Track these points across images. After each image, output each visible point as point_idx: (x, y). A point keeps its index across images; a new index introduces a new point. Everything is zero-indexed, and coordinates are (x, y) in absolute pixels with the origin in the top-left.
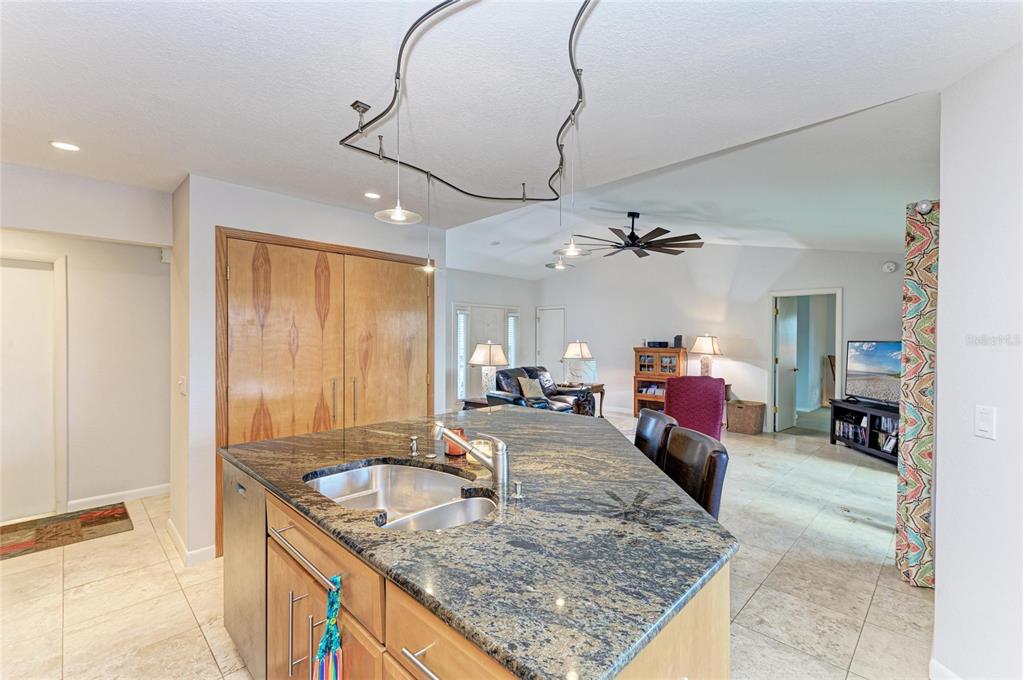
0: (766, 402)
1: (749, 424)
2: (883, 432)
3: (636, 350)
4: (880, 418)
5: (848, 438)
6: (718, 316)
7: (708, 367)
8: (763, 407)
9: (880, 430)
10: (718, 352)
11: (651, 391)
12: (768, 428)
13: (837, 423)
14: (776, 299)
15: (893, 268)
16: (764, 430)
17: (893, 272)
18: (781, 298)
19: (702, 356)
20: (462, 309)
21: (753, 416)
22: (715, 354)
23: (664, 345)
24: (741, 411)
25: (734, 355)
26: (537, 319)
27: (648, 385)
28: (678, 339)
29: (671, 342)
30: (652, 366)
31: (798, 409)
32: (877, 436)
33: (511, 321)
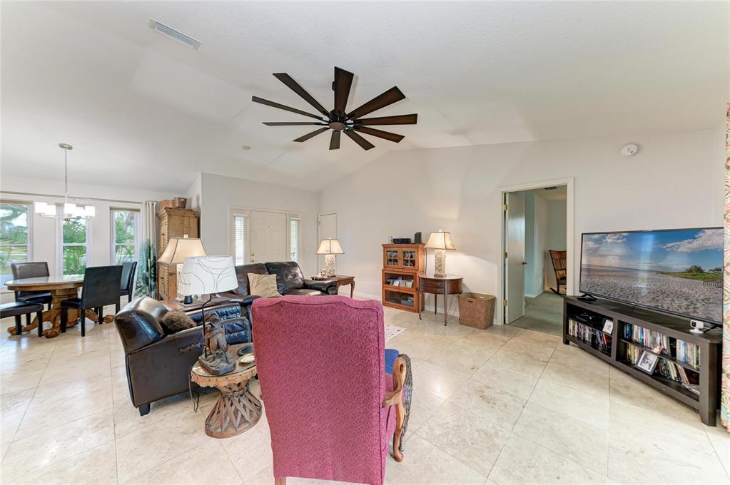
0: (496, 296)
1: (478, 319)
2: (636, 343)
3: (383, 245)
4: (631, 326)
5: (584, 341)
6: (453, 214)
7: (441, 261)
8: (493, 301)
9: (631, 340)
10: (449, 246)
11: (396, 283)
12: (498, 321)
13: (571, 322)
14: (505, 194)
15: (634, 149)
16: (495, 323)
17: (633, 154)
18: (510, 193)
19: (436, 251)
20: (240, 211)
21: (483, 311)
22: (446, 249)
23: (407, 241)
24: (471, 305)
25: (466, 250)
26: (319, 222)
27: (395, 277)
28: (418, 236)
29: (413, 239)
30: (396, 261)
31: (526, 295)
32: (626, 347)
33: (294, 224)
